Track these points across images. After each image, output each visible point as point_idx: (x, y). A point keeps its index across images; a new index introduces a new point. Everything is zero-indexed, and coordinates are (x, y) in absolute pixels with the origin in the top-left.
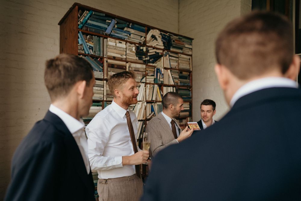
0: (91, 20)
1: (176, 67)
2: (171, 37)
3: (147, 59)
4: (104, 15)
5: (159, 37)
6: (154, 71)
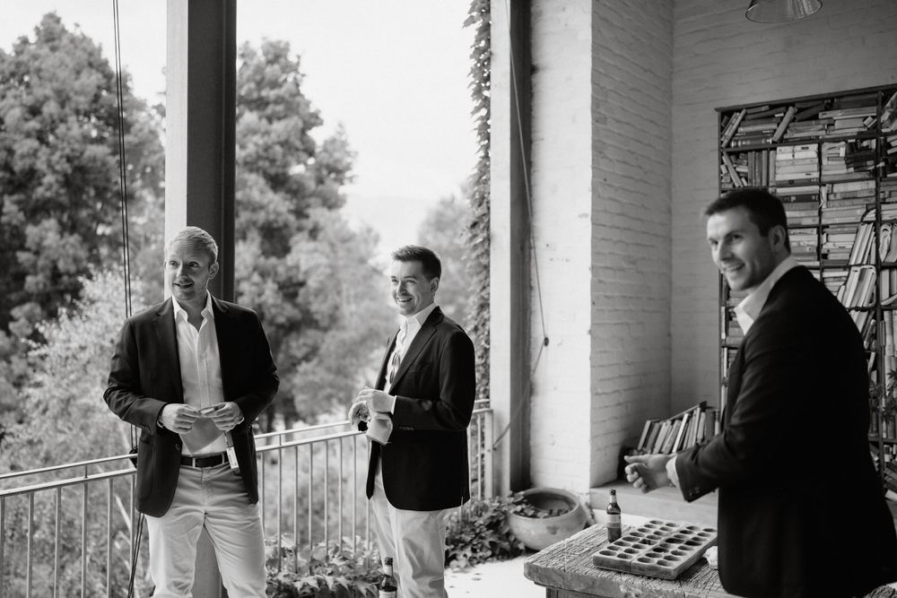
0: (744, 126)
4: (767, 107)
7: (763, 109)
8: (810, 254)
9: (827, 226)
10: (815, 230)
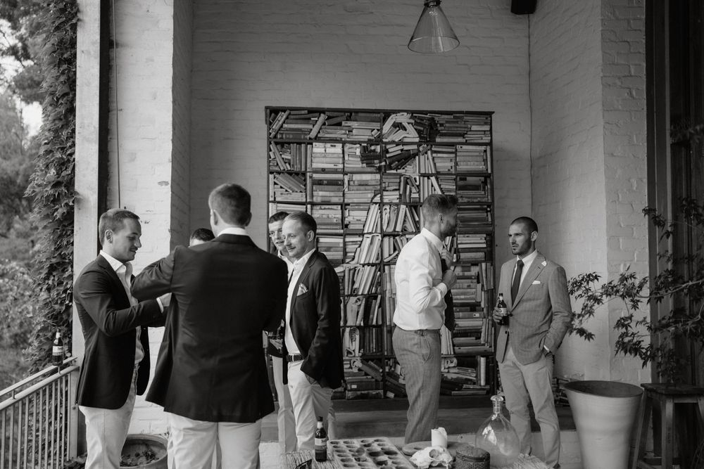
1: (449, 170)
2: (436, 119)
3: (383, 163)
4: (306, 111)
5: (409, 123)
6: (400, 182)
7: (303, 112)
8: (336, 224)
9: (348, 204)
10: (340, 207)
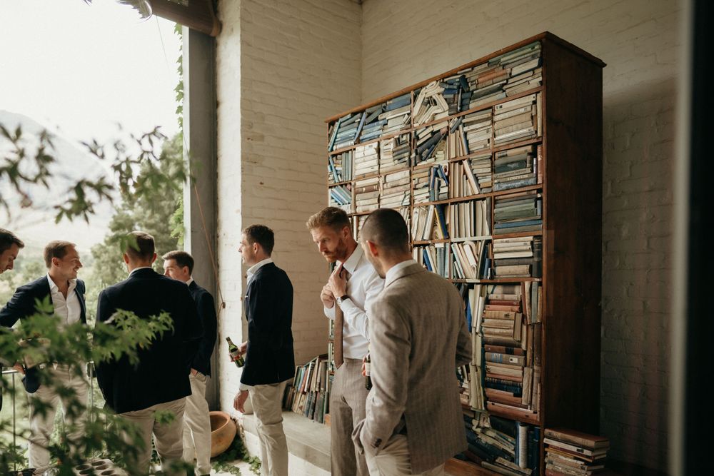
0: (340, 133)
1: (485, 146)
2: (467, 76)
3: (413, 155)
5: (439, 94)
6: (430, 175)
7: (348, 116)
